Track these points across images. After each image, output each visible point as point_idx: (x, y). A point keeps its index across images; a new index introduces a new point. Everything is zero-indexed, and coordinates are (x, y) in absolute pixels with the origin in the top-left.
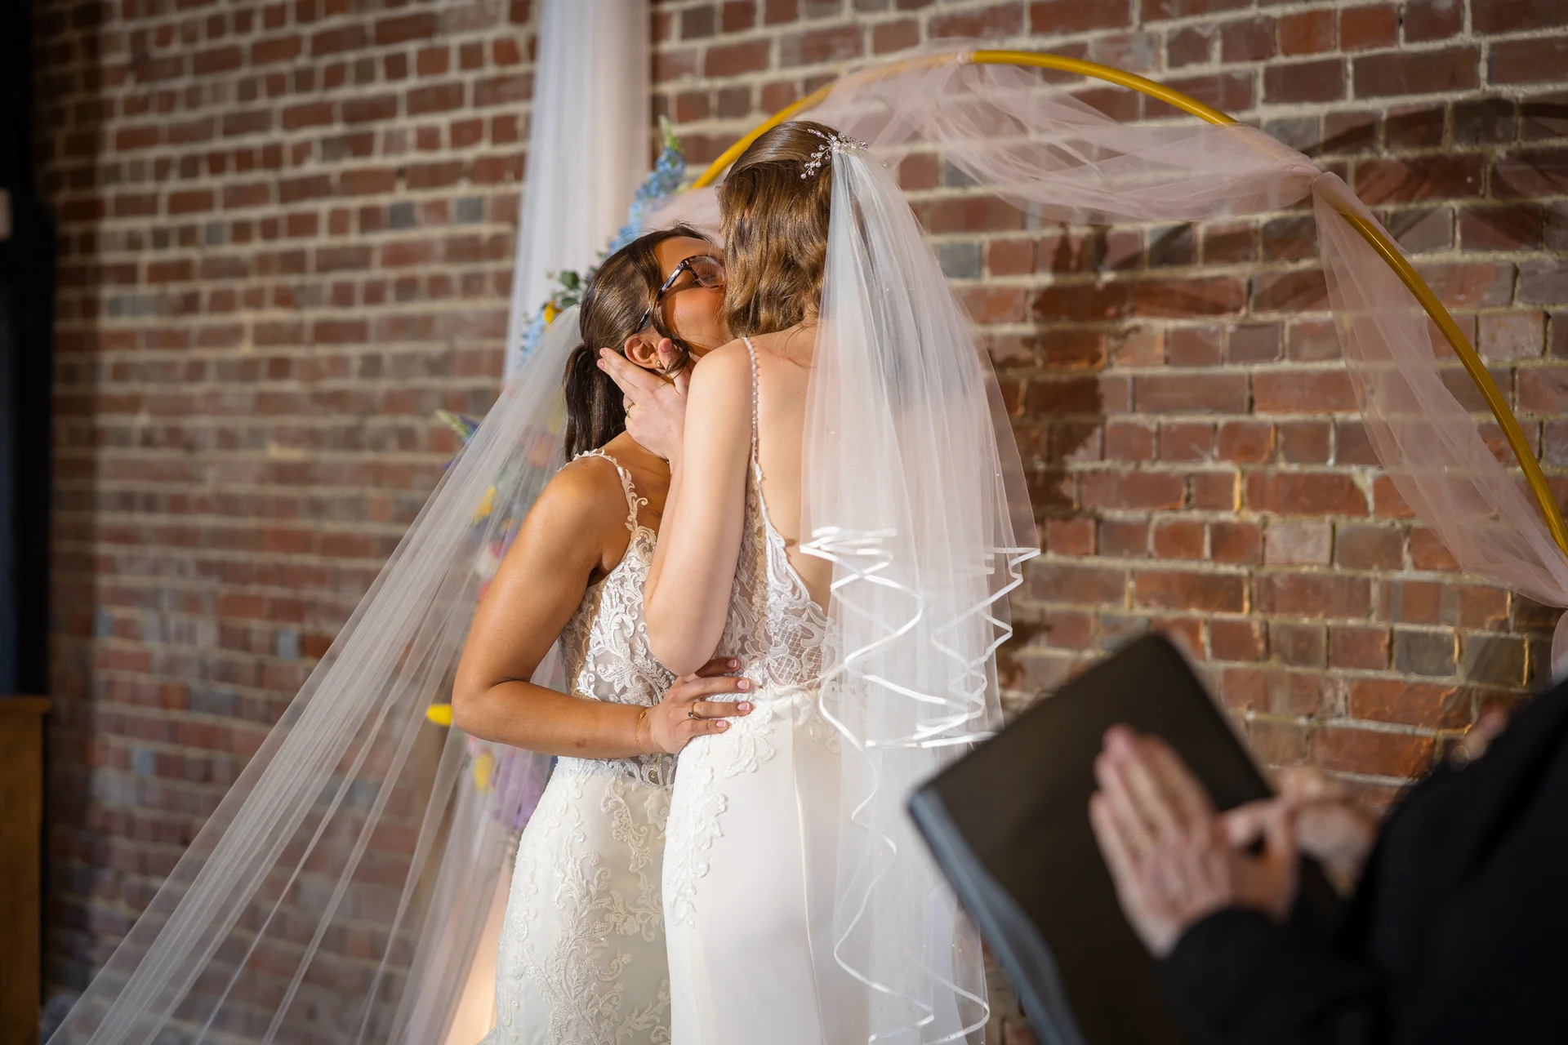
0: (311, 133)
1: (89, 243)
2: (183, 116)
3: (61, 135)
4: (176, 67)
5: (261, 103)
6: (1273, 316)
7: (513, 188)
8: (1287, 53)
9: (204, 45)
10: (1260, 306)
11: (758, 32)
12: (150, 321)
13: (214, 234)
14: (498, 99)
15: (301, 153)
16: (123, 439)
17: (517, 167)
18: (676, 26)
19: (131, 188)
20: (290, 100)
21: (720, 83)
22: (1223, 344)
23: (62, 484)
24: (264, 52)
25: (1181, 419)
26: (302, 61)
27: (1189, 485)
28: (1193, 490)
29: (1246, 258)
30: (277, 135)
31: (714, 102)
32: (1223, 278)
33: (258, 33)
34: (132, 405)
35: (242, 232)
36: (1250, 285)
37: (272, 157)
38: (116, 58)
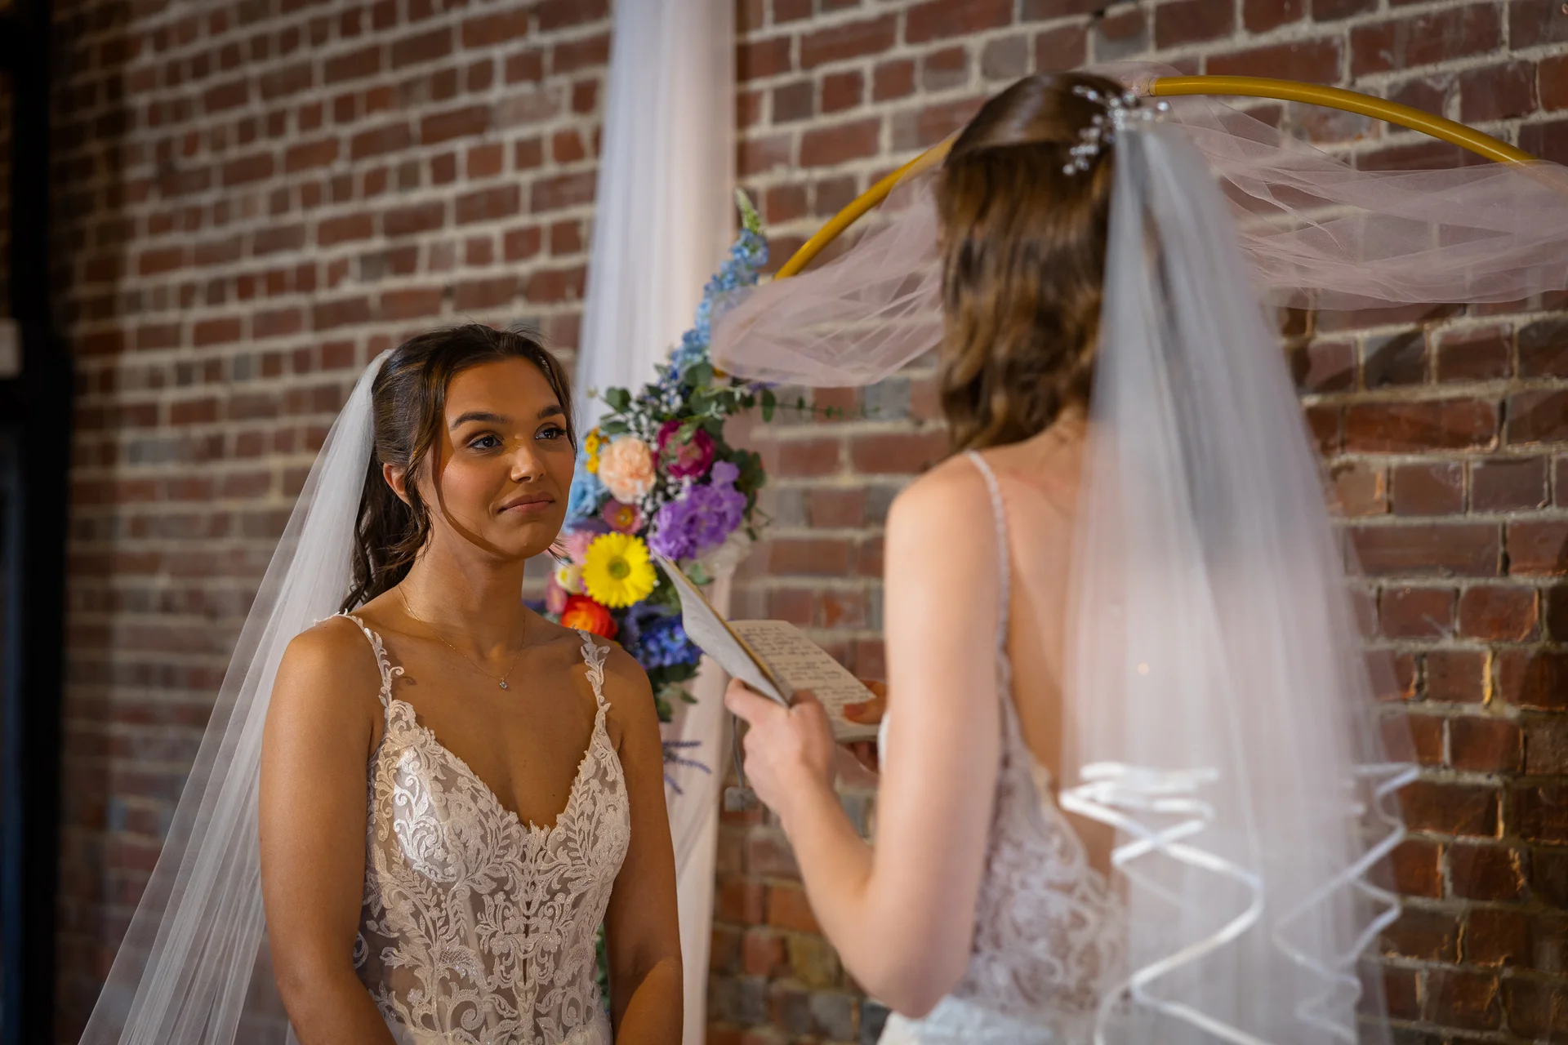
0: (349, 249)
1: (108, 381)
2: (211, 234)
3: (80, 260)
4: (202, 179)
5: (295, 216)
6: (1534, 448)
7: (574, 307)
8: (1550, 108)
9: (234, 153)
10: (1515, 436)
11: (866, 110)
12: (172, 469)
13: (242, 368)
14: (559, 203)
15: (337, 272)
16: (140, 603)
17: (576, 283)
18: (766, 108)
19: (154, 318)
20: (326, 212)
21: (819, 174)
22: (1466, 484)
23: (78, 654)
24: (299, 158)
25: (1409, 583)
26: (340, 167)
27: (1421, 670)
28: (1425, 674)
29: (1498, 374)
30: (312, 253)
31: (811, 196)
32: (1466, 400)
33: (293, 136)
34: (150, 564)
35: (271, 365)
36: (1503, 406)
37: (306, 278)
38: (140, 171)
